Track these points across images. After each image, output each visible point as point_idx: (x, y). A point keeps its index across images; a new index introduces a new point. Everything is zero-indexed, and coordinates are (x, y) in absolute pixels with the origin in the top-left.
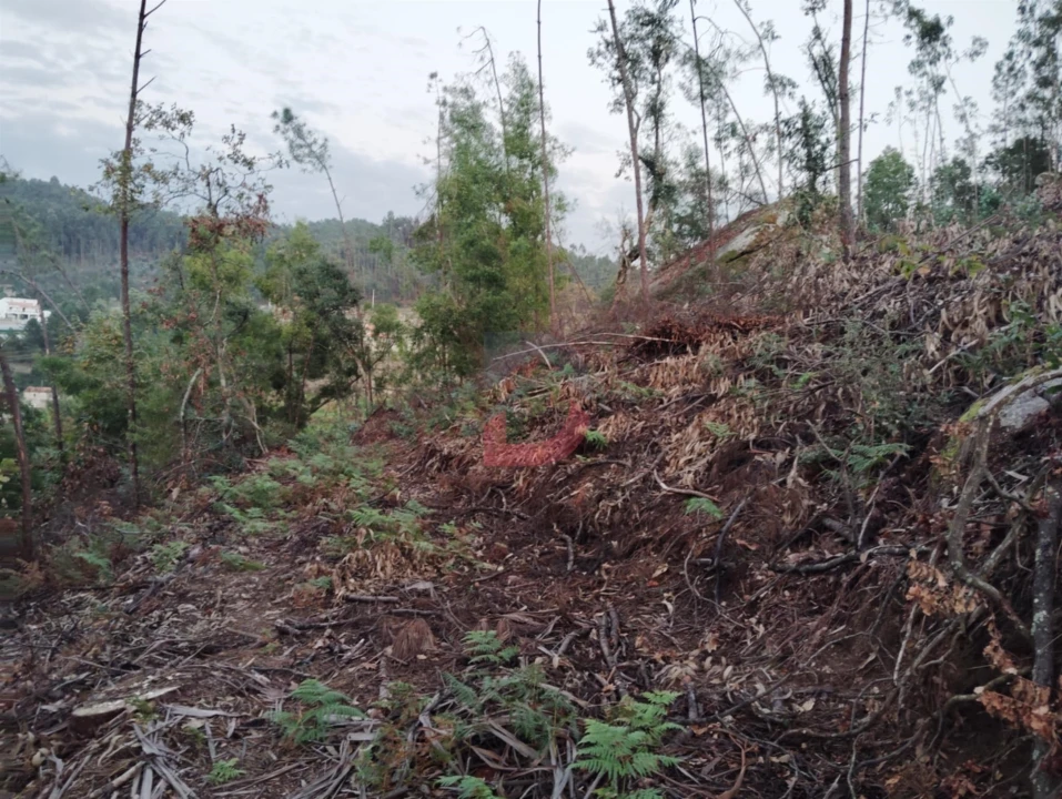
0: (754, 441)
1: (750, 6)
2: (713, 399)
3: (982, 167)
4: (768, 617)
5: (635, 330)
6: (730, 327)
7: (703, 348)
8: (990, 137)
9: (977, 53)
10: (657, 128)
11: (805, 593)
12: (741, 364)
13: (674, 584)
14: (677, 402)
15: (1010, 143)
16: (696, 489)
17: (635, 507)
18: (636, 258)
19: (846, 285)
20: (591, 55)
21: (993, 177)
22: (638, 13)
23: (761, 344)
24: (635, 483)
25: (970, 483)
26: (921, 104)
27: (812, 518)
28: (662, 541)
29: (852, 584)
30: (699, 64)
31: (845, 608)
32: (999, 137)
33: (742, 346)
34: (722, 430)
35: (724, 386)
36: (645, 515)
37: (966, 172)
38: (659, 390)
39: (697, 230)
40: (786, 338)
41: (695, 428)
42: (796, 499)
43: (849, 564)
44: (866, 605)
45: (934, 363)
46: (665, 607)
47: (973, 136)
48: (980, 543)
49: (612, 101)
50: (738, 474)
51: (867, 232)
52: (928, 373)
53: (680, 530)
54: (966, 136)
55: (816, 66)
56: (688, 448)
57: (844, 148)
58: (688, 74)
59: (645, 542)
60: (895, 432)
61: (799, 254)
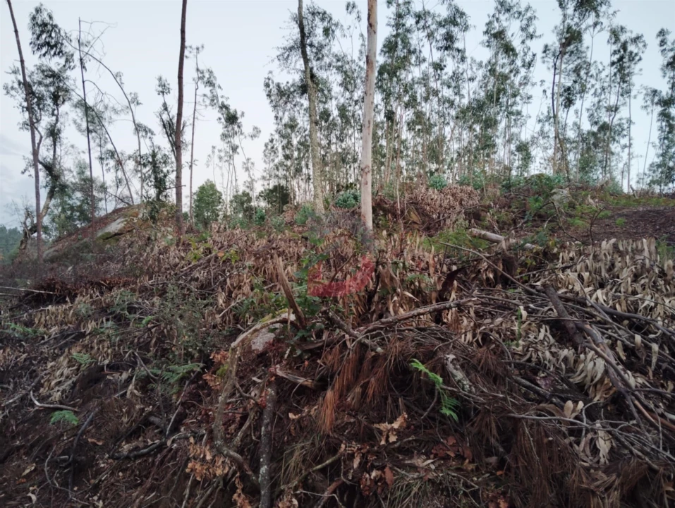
0: (108, 365)
1: (123, 81)
2: (83, 335)
3: (257, 198)
4: (106, 495)
5: (26, 285)
6: (99, 285)
7: (78, 299)
8: (261, 182)
9: (255, 136)
10: (55, 145)
11: (133, 471)
12: (104, 311)
13: (39, 478)
14: (55, 338)
15: (271, 187)
16: (61, 403)
17: (12, 422)
18: (35, 232)
19: (177, 260)
20: (6, 88)
21: (263, 204)
22: (44, 68)
23: (119, 297)
24: (14, 402)
25: (226, 390)
26: (226, 158)
27: (142, 417)
28: (32, 446)
29: (162, 462)
30: (87, 109)
31: (157, 480)
32: (266, 183)
33: (107, 298)
34: (85, 358)
35: (91, 326)
36: (21, 427)
37: (249, 200)
38: (42, 329)
39: (84, 216)
40: (137, 293)
41: (65, 358)
42: (131, 405)
43: (161, 447)
44: (169, 475)
45: (222, 310)
46: (30, 498)
47: (253, 180)
48: (233, 427)
49: (21, 122)
50: (94, 390)
51: (195, 228)
52: (218, 316)
53: (47, 436)
54: (249, 180)
55: (164, 126)
56: (58, 373)
57: (178, 177)
58: (80, 115)
59: (18, 448)
60: (197, 355)
61: (149, 239)
